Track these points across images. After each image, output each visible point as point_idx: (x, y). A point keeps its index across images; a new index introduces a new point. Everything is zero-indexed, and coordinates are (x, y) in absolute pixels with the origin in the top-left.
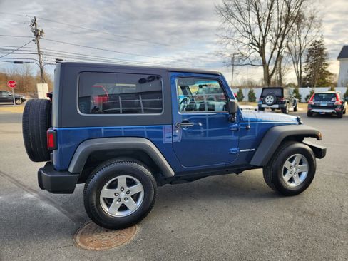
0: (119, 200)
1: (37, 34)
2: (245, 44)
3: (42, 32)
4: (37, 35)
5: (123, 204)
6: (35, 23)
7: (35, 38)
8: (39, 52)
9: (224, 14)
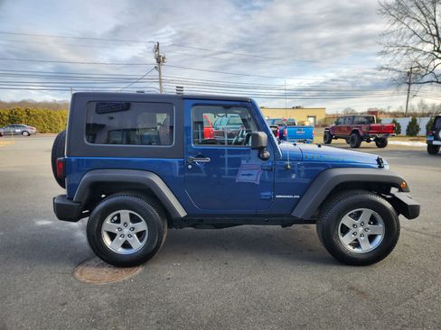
0: (122, 236)
1: (160, 60)
2: (425, 53)
3: (164, 58)
4: (159, 62)
5: (126, 241)
6: (158, 49)
7: (157, 65)
8: (160, 79)
9: (393, 13)
